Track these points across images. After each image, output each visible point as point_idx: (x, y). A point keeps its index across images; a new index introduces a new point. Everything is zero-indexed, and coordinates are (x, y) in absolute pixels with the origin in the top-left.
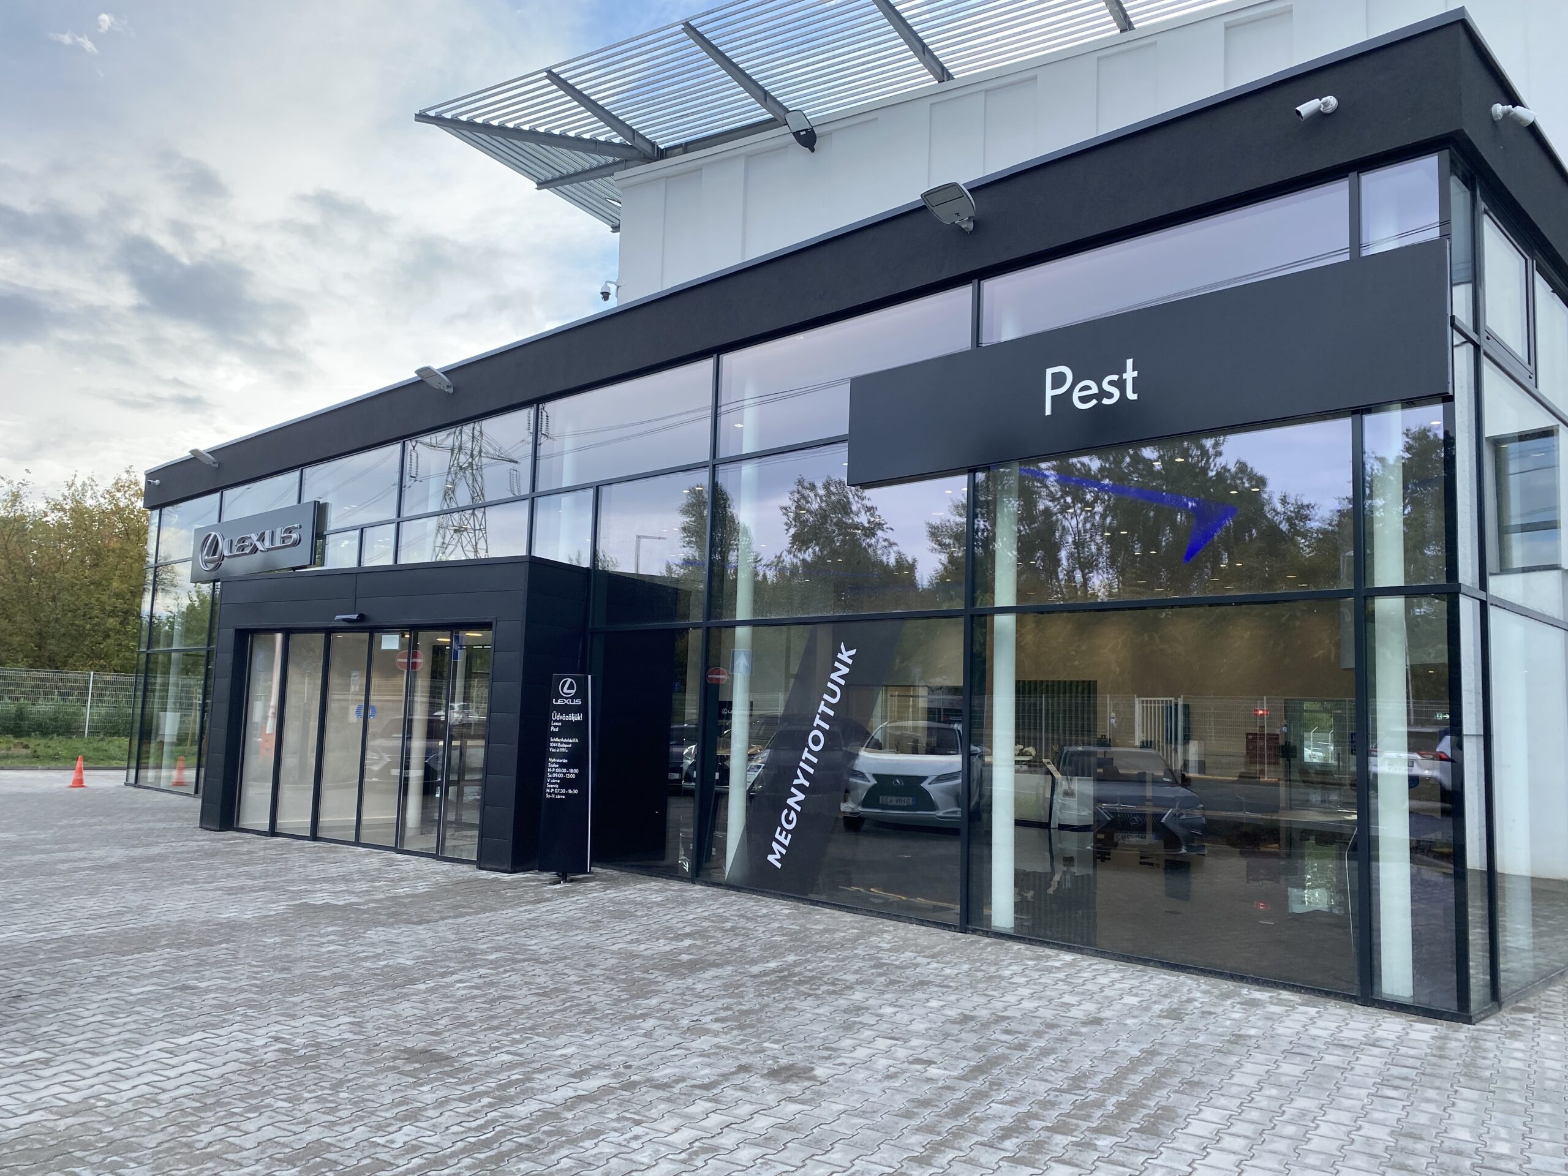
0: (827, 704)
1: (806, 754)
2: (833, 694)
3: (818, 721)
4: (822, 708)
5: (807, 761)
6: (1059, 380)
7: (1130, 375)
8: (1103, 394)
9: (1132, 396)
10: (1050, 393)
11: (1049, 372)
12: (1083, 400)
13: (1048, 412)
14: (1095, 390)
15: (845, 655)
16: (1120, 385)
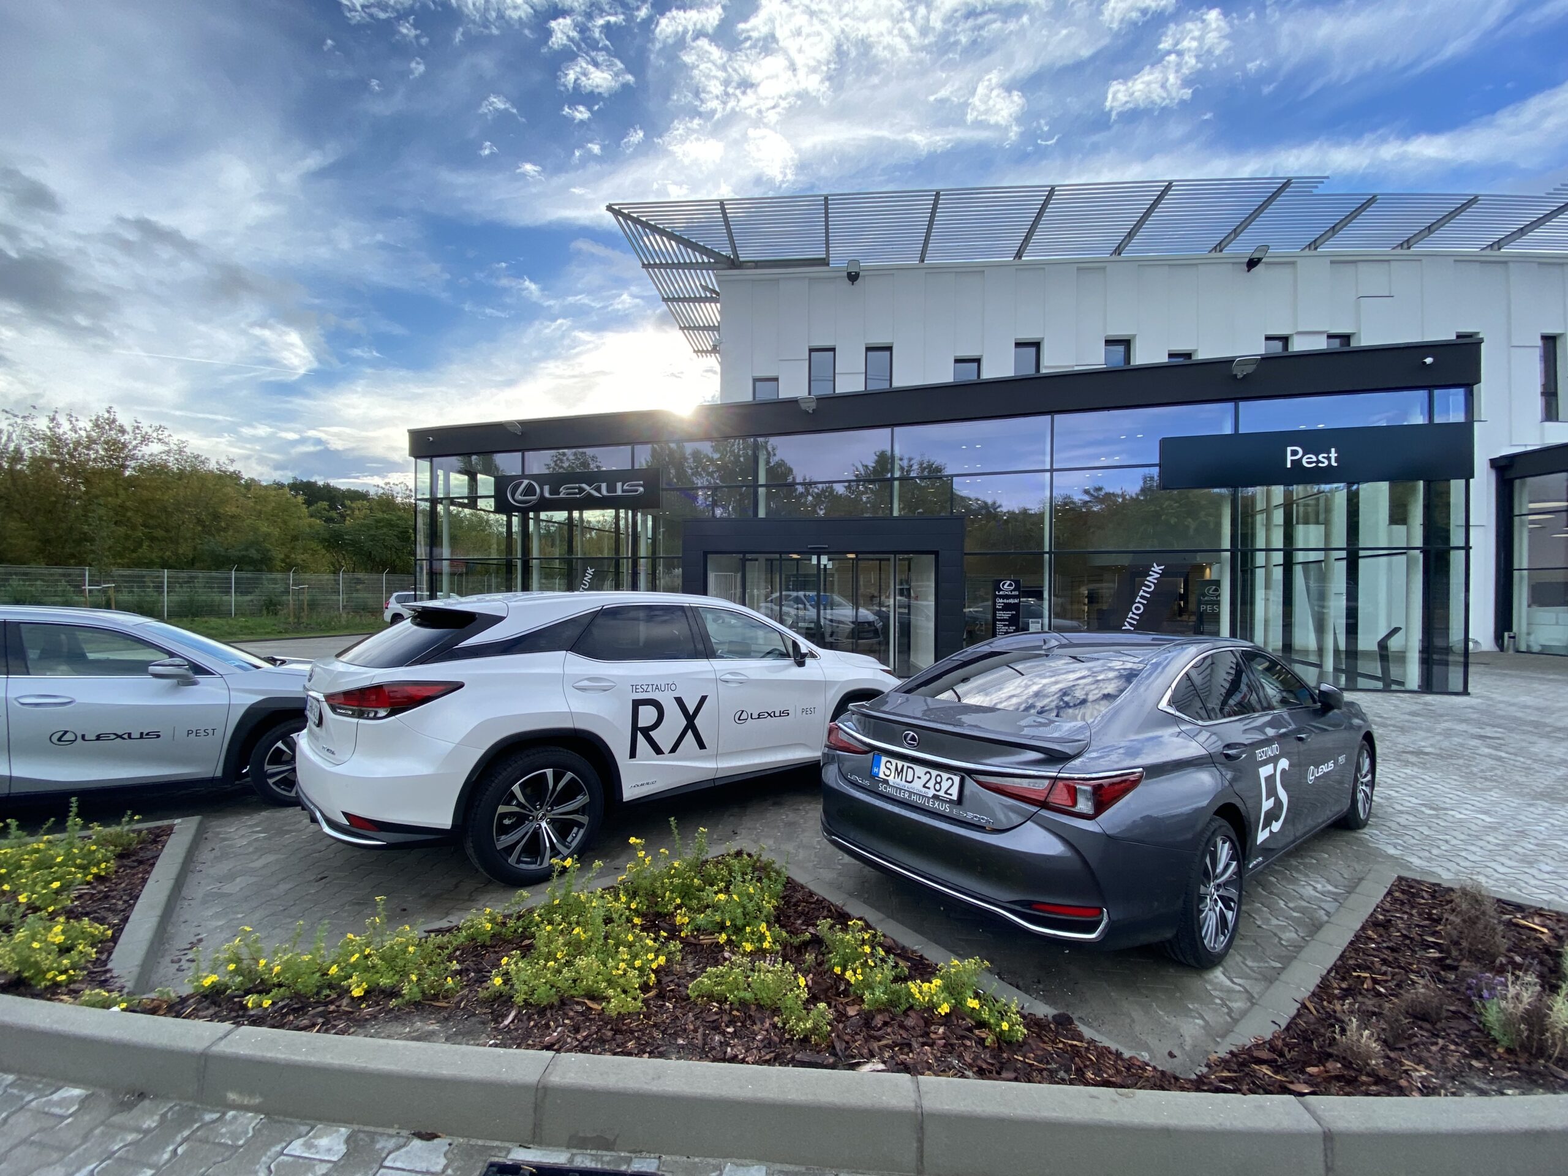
0: (1145, 591)
1: (1130, 615)
2: (1149, 587)
3: (1138, 599)
4: (1141, 593)
5: (1131, 618)
6: (1294, 453)
7: (1333, 454)
8: (1318, 461)
9: (1334, 464)
10: (1289, 458)
11: (1289, 449)
12: (1309, 463)
13: (1289, 466)
14: (1315, 459)
15: (1156, 568)
16: (1329, 459)
